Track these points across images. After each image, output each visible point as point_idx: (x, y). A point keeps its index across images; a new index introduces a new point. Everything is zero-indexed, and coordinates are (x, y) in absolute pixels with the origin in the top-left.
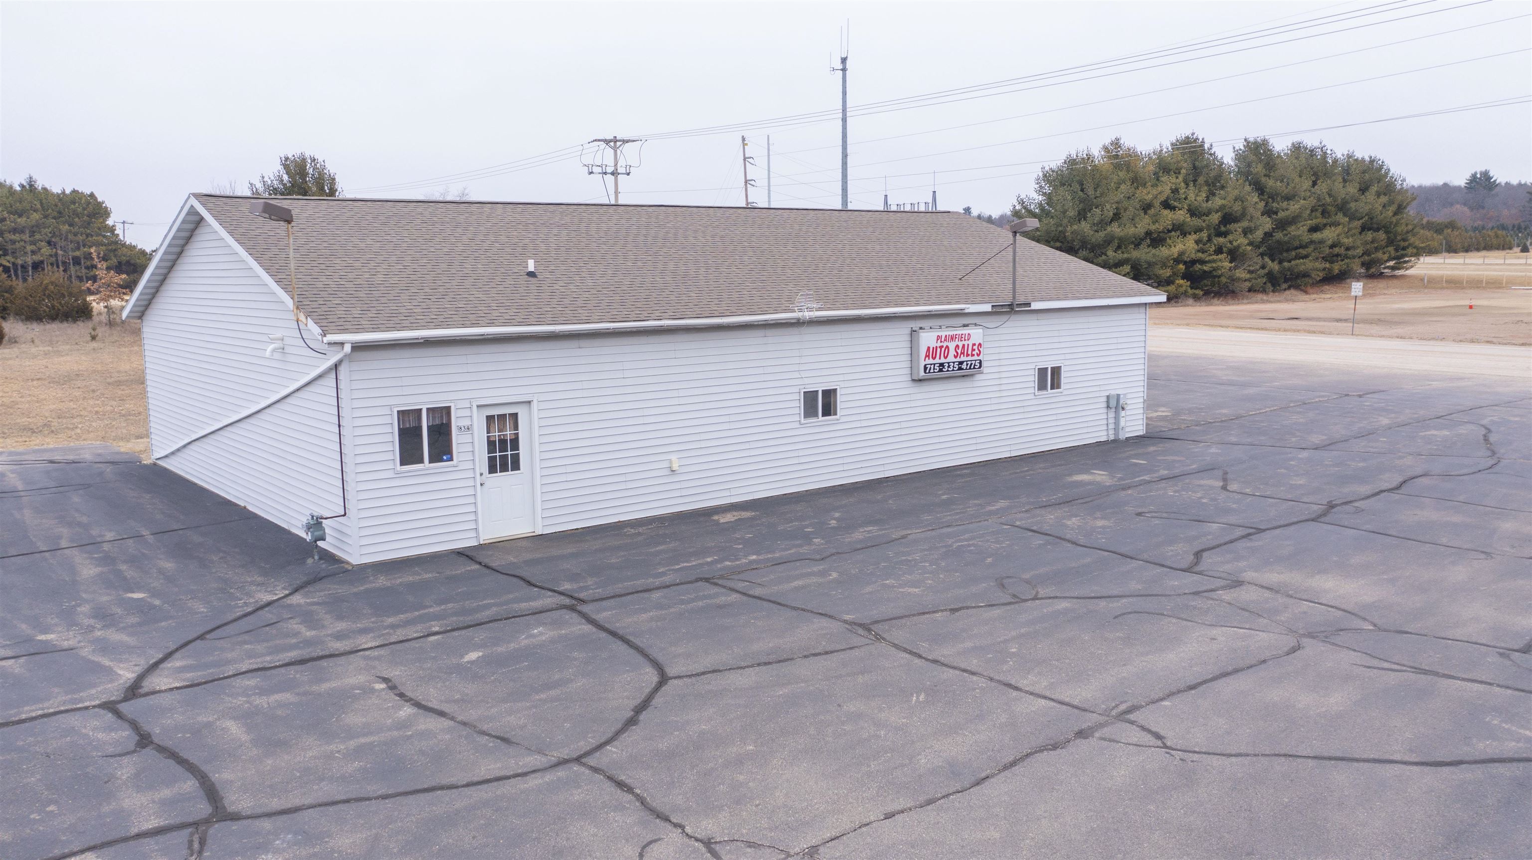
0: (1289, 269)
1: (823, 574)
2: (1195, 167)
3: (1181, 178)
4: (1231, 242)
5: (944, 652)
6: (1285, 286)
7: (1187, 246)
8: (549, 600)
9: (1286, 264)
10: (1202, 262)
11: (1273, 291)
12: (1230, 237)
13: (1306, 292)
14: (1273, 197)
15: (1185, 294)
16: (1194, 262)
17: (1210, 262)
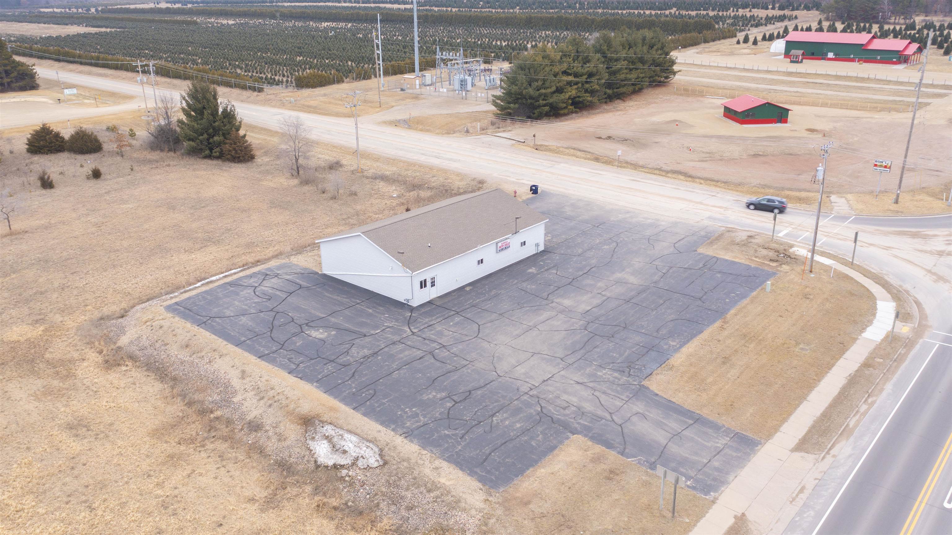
0: (616, 93)
1: (491, 303)
2: (577, 52)
3: (571, 59)
4: (591, 87)
5: (513, 318)
6: (615, 99)
7: (572, 92)
8: (453, 313)
9: (615, 90)
10: (579, 97)
11: (610, 101)
12: (592, 85)
13: (624, 101)
14: (611, 59)
15: (572, 112)
16: (575, 98)
17: (582, 97)
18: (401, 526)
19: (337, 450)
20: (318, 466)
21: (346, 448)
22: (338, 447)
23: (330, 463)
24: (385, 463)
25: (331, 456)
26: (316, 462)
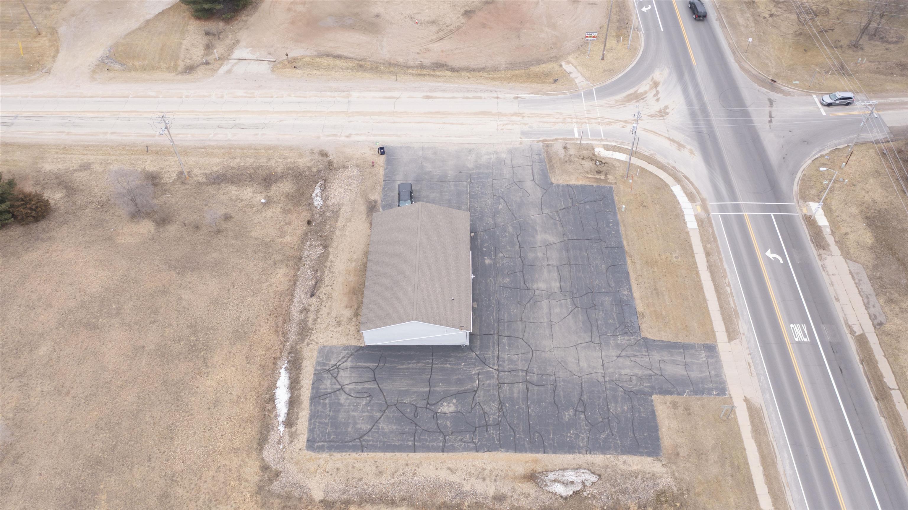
18: (639, 503)
19: (567, 484)
20: (566, 498)
21: (570, 480)
22: (565, 482)
23: (571, 493)
24: (600, 476)
25: (568, 489)
26: (561, 497)
